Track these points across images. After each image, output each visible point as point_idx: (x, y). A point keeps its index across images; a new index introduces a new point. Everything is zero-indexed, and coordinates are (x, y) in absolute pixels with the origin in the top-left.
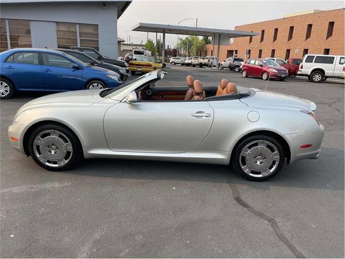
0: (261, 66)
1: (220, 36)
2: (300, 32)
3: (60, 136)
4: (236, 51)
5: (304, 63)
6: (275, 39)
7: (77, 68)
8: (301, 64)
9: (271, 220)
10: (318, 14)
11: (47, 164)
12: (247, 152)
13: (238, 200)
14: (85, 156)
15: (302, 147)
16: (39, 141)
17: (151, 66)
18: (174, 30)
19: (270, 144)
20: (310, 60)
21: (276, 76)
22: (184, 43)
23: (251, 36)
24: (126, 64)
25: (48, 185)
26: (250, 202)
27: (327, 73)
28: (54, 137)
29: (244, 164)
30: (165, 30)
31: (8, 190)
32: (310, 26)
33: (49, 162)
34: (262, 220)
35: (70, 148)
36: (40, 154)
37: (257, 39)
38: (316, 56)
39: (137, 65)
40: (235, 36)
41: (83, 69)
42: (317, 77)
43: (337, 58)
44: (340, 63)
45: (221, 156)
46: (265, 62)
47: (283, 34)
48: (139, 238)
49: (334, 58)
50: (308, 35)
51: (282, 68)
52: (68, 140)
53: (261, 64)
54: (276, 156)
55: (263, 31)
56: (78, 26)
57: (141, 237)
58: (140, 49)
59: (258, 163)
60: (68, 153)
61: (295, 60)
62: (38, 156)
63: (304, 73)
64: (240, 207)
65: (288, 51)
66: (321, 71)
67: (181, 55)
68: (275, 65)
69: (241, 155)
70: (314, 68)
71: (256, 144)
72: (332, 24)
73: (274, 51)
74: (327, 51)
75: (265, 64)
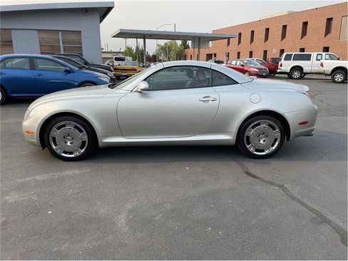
0: (243, 66)
1: (200, 40)
2: (276, 33)
3: (76, 127)
4: (215, 55)
5: (283, 61)
6: (252, 41)
7: (68, 72)
8: (280, 63)
9: (281, 186)
10: (292, 15)
11: (63, 155)
12: (251, 132)
13: (248, 174)
14: (100, 145)
15: (300, 124)
16: (55, 133)
17: (135, 70)
18: (155, 35)
19: (272, 123)
20: (288, 57)
21: (258, 75)
22: (163, 49)
23: (229, 39)
24: (112, 68)
25: (69, 172)
26: (259, 175)
27: (306, 69)
28: (70, 127)
29: (249, 143)
30: (145, 36)
31: (32, 178)
32: (285, 27)
33: (65, 152)
34: (273, 187)
35: (85, 138)
36: (56, 145)
37: (234, 41)
38: (294, 54)
39: (121, 70)
40: (213, 38)
41: (75, 72)
42: (296, 74)
43: (314, 55)
44: (317, 60)
45: (228, 137)
46: (245, 62)
47: (259, 36)
48: (168, 206)
49: (311, 55)
50: (284, 36)
51: (263, 67)
52: (83, 130)
53: (242, 64)
54: (277, 133)
55: (240, 34)
56: (60, 33)
57: (169, 205)
58: (121, 56)
59: (262, 142)
60: (84, 143)
61: (273, 59)
62: (54, 147)
63: (283, 71)
64: (251, 179)
65: (265, 52)
66: (299, 68)
67: (160, 61)
68: (256, 65)
69: (246, 134)
70: (292, 66)
71: (259, 124)
72: (305, 24)
73: (251, 53)
74: (302, 50)
75: (246, 64)
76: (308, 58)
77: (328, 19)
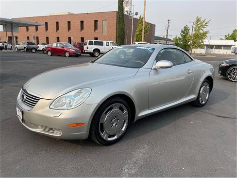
0: (63, 47)
2: (63, 26)
3: (120, 108)
5: (88, 45)
13: (219, 116)
20: (91, 43)
21: (75, 54)
23: (37, 27)
27: (101, 51)
28: (116, 110)
32: (69, 23)
37: (42, 29)
38: (94, 41)
42: (97, 54)
43: (105, 42)
44: (107, 45)
46: (64, 45)
49: (103, 42)
50: (69, 28)
51: (77, 49)
52: (126, 109)
53: (62, 46)
61: (79, 43)
62: (102, 134)
63: (89, 52)
66: (98, 50)
70: (94, 48)
72: (82, 22)
73: (58, 38)
74: (96, 39)
75: (65, 46)
76: (101, 44)
77: (95, 21)
